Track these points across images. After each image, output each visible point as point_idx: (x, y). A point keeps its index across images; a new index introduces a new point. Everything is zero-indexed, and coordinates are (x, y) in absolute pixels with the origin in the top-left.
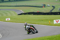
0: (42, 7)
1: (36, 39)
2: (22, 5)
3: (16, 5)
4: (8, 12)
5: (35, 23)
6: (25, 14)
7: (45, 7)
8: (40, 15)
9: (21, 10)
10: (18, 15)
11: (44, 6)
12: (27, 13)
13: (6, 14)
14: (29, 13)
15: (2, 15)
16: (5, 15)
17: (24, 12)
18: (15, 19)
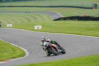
0: (92, 8)
1: (82, 58)
2: (60, 5)
3: (50, 5)
4: (38, 15)
5: (81, 33)
6: (65, 19)
7: (96, 8)
8: (88, 20)
9: (59, 14)
10: (54, 20)
11: (96, 6)
12: (68, 17)
13: (35, 18)
14: (72, 18)
15: (29, 20)
16: (33, 21)
17: (63, 17)
18: (48, 26)
